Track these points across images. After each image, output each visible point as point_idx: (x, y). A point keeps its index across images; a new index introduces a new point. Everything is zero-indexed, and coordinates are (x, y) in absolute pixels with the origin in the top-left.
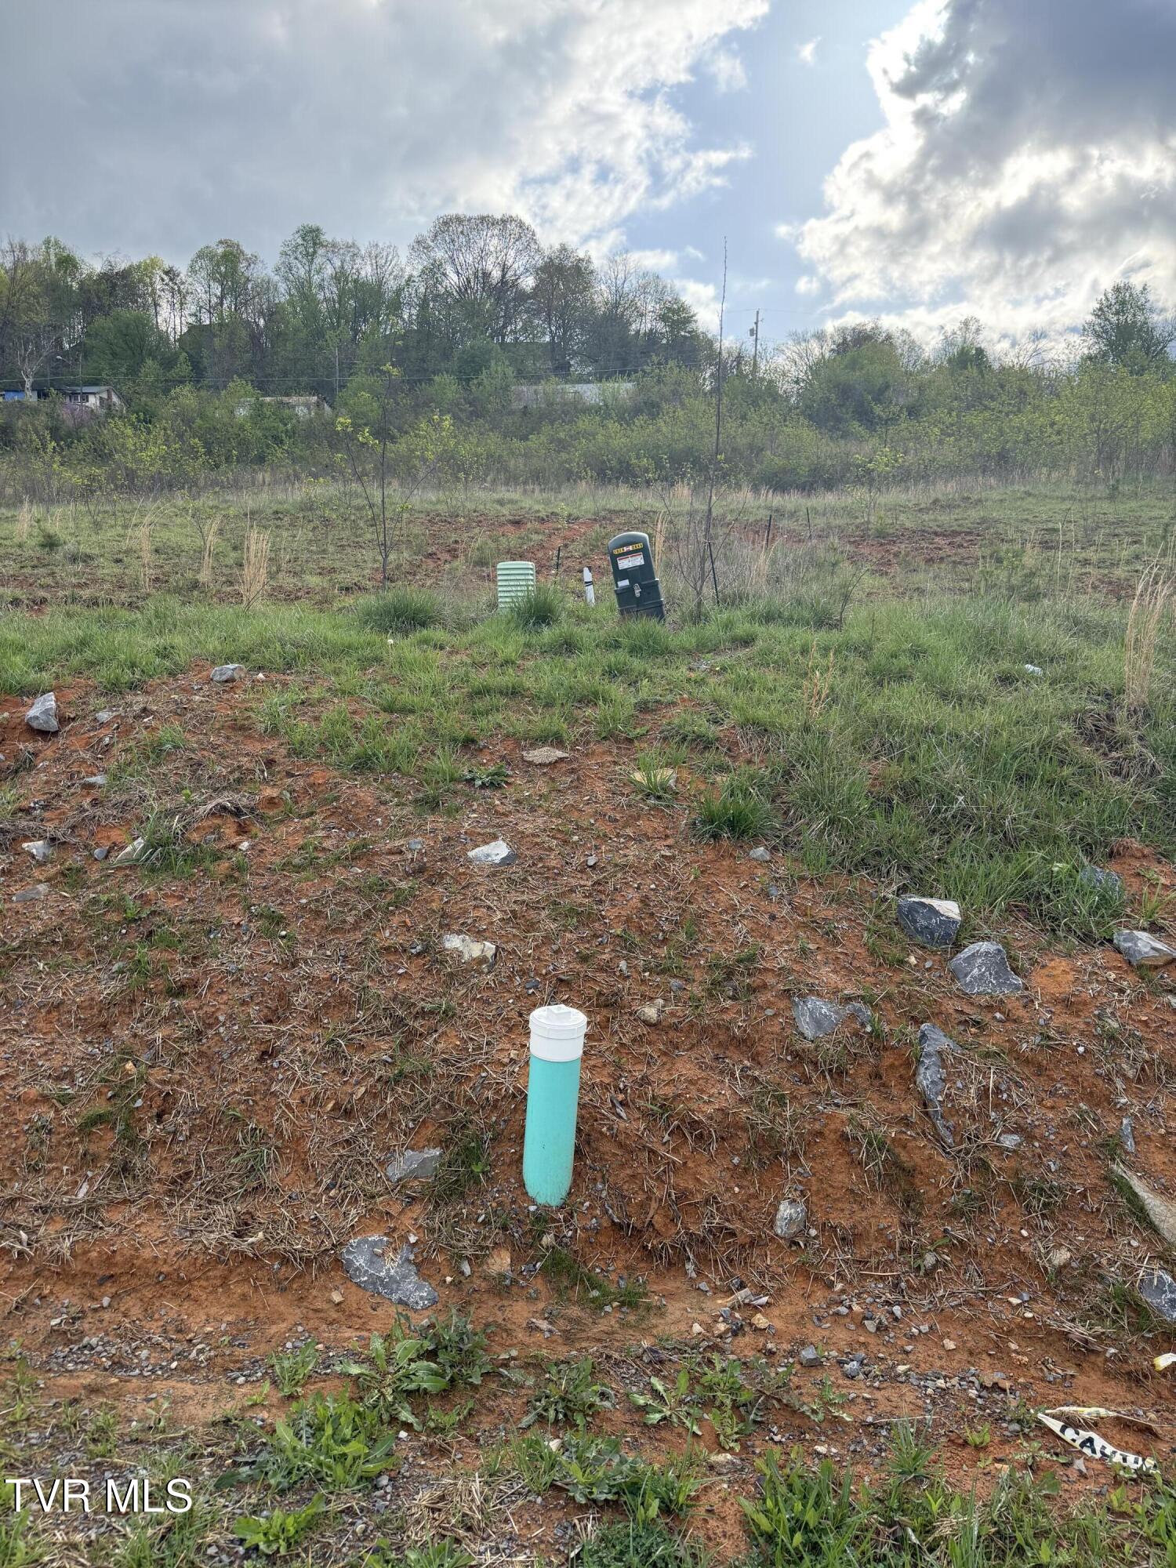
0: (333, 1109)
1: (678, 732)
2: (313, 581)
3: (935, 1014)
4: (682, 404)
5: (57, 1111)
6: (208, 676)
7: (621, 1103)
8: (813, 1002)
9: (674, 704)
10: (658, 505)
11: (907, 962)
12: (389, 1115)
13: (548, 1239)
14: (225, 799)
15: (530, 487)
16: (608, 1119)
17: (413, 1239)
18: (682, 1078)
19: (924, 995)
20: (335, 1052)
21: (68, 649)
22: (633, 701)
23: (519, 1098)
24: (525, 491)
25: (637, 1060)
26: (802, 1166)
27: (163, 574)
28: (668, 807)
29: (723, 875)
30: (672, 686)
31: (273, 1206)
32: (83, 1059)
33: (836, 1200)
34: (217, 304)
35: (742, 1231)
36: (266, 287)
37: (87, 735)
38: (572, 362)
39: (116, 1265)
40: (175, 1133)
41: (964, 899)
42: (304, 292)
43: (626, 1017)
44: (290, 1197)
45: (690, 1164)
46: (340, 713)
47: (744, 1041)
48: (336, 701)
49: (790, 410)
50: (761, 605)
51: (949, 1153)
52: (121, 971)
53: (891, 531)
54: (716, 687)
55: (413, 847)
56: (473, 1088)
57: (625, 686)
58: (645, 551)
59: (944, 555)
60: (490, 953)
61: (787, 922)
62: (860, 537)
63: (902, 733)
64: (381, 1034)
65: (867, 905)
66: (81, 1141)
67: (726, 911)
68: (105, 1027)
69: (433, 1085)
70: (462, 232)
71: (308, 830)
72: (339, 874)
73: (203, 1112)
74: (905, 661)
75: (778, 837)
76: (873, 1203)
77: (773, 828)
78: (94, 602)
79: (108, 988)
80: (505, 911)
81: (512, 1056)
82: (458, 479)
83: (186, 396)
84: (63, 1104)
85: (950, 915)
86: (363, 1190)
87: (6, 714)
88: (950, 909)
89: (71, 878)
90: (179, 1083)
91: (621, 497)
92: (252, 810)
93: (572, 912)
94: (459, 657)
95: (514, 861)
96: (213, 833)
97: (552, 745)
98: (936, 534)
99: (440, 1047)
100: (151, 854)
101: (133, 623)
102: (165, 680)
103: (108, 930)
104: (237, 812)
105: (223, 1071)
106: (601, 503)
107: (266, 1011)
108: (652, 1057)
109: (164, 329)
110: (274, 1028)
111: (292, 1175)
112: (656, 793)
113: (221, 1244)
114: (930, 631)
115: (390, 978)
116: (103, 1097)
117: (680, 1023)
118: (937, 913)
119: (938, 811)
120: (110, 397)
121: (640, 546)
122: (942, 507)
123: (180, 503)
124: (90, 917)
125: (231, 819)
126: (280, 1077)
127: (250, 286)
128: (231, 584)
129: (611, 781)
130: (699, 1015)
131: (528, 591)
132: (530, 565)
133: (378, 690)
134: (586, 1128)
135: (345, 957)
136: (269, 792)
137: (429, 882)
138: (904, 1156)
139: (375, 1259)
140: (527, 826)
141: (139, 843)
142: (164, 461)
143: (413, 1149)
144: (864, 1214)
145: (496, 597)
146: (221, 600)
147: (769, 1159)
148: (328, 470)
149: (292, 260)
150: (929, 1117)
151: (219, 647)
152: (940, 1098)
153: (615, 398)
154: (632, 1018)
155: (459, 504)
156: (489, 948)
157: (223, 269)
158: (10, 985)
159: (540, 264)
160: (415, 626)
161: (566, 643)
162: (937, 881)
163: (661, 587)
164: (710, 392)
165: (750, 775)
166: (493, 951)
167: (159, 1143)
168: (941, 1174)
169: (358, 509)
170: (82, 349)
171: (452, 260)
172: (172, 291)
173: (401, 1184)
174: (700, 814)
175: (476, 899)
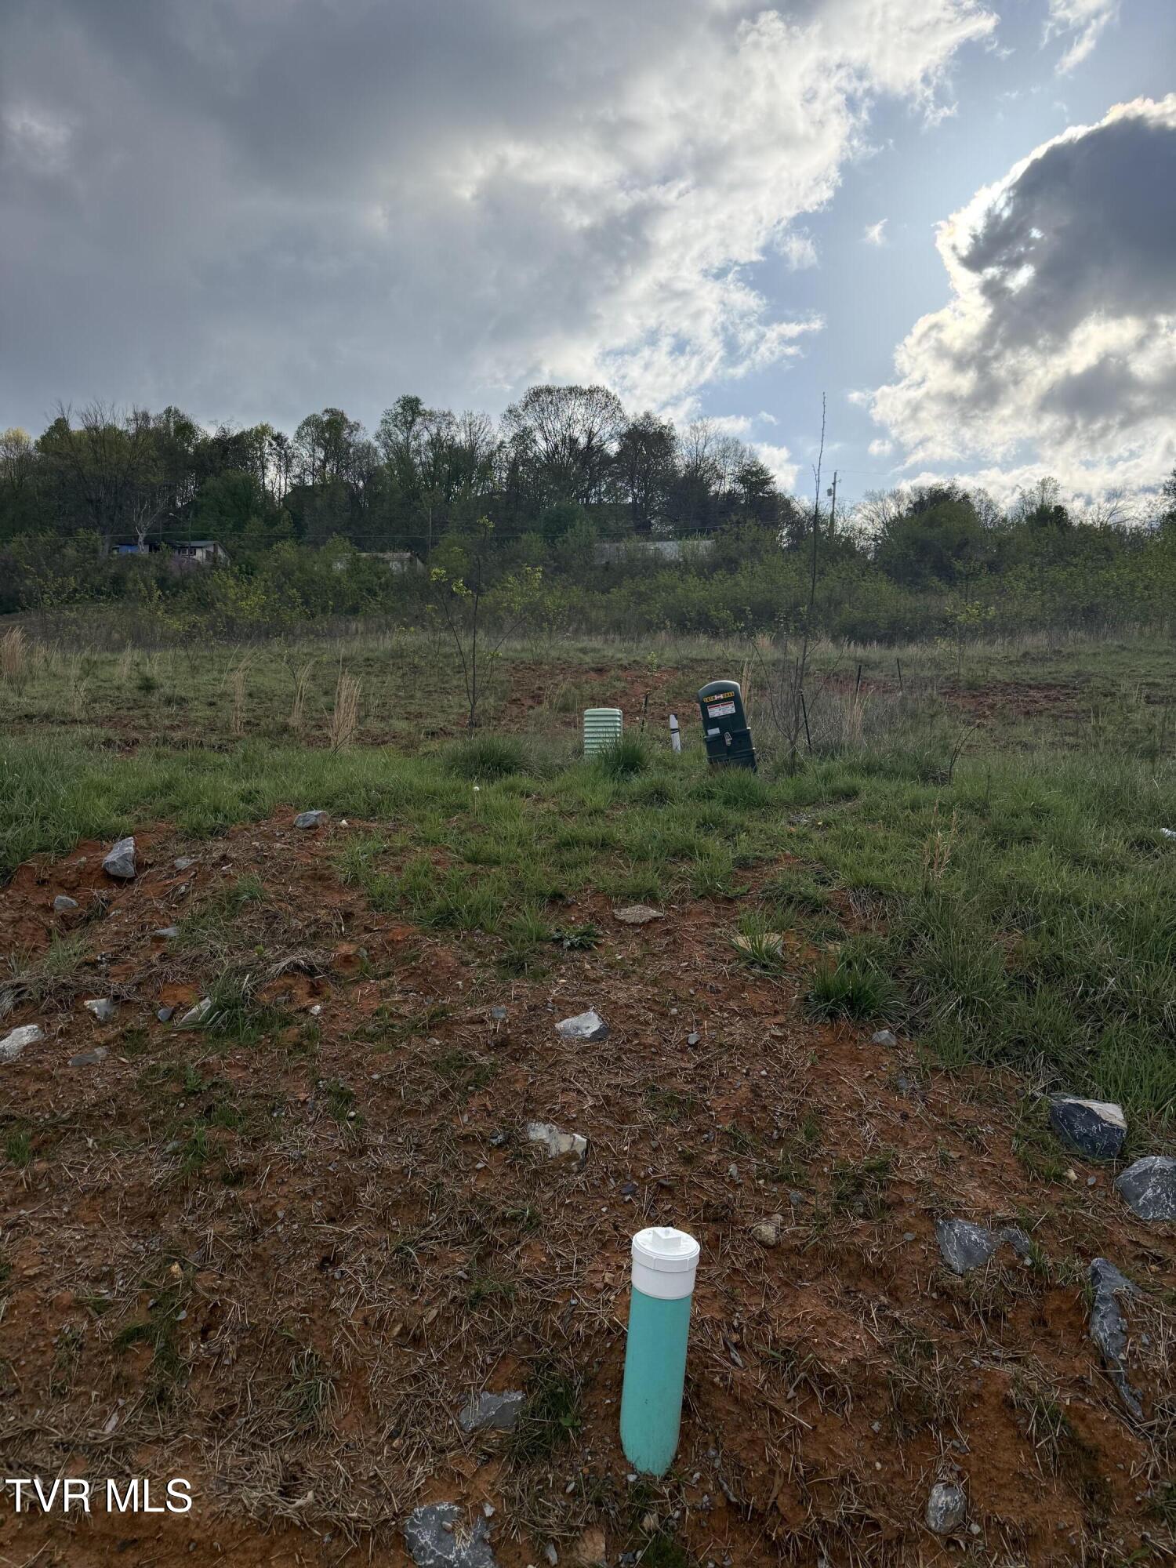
0: (400, 1335)
1: (782, 893)
2: (400, 725)
3: (1106, 1245)
4: (761, 561)
5: (91, 1322)
6: (291, 822)
7: (736, 1345)
8: (961, 1227)
9: (777, 861)
10: (742, 655)
11: (1066, 1177)
12: (464, 1346)
13: (650, 1521)
14: (300, 957)
15: (611, 637)
16: (721, 1365)
17: (489, 1511)
18: (808, 1317)
19: (1090, 1220)
20: (404, 1264)
21: (152, 792)
22: (732, 856)
23: (616, 1334)
24: (606, 640)
25: (753, 1292)
26: (957, 1438)
27: (255, 717)
28: (775, 978)
29: (844, 1061)
30: (774, 842)
31: (326, 1457)
32: (125, 1257)
33: (1000, 1486)
34: (320, 467)
35: (887, 1522)
36: (367, 451)
37: (163, 883)
38: (653, 522)
39: (141, 1526)
40: (220, 1355)
41: (1127, 1102)
42: (401, 456)
43: (739, 1236)
44: (347, 1446)
45: (821, 1429)
46: (423, 864)
47: (880, 1271)
48: (419, 849)
49: (868, 565)
50: (859, 757)
51: (1139, 1430)
52: (175, 1152)
53: (983, 683)
54: (821, 844)
55: (496, 1016)
56: (561, 1318)
57: (722, 839)
58: (736, 700)
59: (1041, 708)
60: (580, 1149)
61: (921, 1122)
62: (953, 688)
63: (1036, 902)
64: (456, 1243)
65: (1013, 1105)
66: (114, 1360)
67: (850, 1107)
68: (153, 1218)
69: (515, 1310)
70: (551, 402)
71: (385, 993)
72: (416, 1046)
73: (254, 1330)
74: (1027, 820)
75: (903, 1018)
76: (1048, 1492)
77: (897, 1007)
78: (184, 744)
79: (159, 1173)
80: (597, 1097)
81: (607, 1280)
82: (542, 629)
83: (287, 551)
84: (99, 1313)
85: (1114, 1121)
86: (432, 1442)
87: (84, 859)
88: (1112, 1113)
89: (131, 1041)
90: (229, 1292)
91: (700, 646)
92: (326, 969)
93: (672, 1101)
94: (545, 805)
95: (605, 1036)
96: (284, 994)
97: (645, 903)
98: (1030, 686)
99: (524, 1262)
100: (218, 1017)
101: (220, 766)
102: (247, 826)
103: (166, 1102)
104: (311, 971)
105: (278, 1280)
106: (684, 652)
107: (329, 1207)
108: (771, 1288)
109: (270, 489)
110: (337, 1229)
111: (351, 1416)
112: (761, 960)
113: (264, 1505)
114: (1050, 789)
115: (466, 1174)
116: (144, 1306)
117: (803, 1245)
118: (1098, 1118)
119: (1086, 993)
120: (216, 550)
121: (731, 694)
122: (1033, 659)
123: (276, 649)
124: (148, 1087)
125: (305, 979)
126: (342, 1290)
127: (351, 451)
128: (320, 727)
129: (710, 945)
130: (825, 1236)
131: (616, 738)
132: (618, 711)
133: (462, 839)
134: (694, 1377)
135: (418, 1145)
136: (346, 948)
137: (512, 1057)
138: (1082, 1432)
139: (443, 1535)
140: (620, 995)
141: (206, 1004)
142: (263, 611)
143: (490, 1391)
144: (1038, 1508)
145: (582, 744)
146: (310, 744)
147: (916, 1427)
148: (419, 620)
149: (391, 427)
150: (1110, 1380)
151: (304, 793)
152: (1122, 1357)
153: (693, 554)
154: (746, 1237)
155: (544, 652)
156: (582, 1143)
157: (327, 435)
158: (54, 1164)
159: (624, 430)
160: (501, 772)
161: (657, 793)
162: (1093, 1078)
163: (752, 735)
164: (788, 549)
165: (867, 945)
166: (584, 1146)
167: (201, 1366)
168: (1132, 1458)
169: (446, 656)
170: (192, 506)
171: (541, 427)
172: (279, 455)
173: (477, 1435)
174: (813, 987)
175: (564, 1080)
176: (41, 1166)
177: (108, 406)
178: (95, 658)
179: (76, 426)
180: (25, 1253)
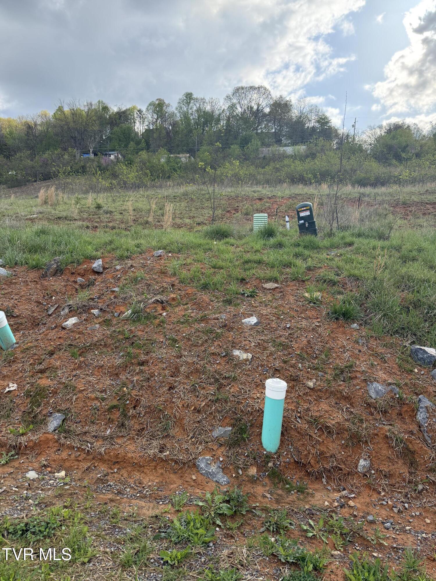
0: (194, 410)
1: (322, 279)
2: (187, 221)
3: (425, 392)
4: (325, 154)
5: (101, 403)
6: (153, 254)
7: (299, 417)
8: (375, 384)
9: (321, 268)
10: (315, 192)
11: (414, 371)
12: (213, 413)
13: (270, 464)
14: (158, 297)
15: (265, 186)
16: (294, 422)
17: (221, 459)
18: (323, 410)
19: (420, 384)
20: (195, 389)
21: (106, 244)
22: (305, 266)
23: (261, 411)
24: (263, 187)
25: (305, 402)
26: (369, 446)
27: (136, 218)
28: (318, 307)
29: (340, 334)
30: (320, 261)
31: (172, 442)
32: (109, 385)
33: (383, 460)
34: (155, 121)
35: (345, 469)
36: (173, 115)
37: (112, 274)
38: (283, 139)
39: (119, 458)
40: (139, 414)
42: (186, 117)
43: (301, 385)
44: (178, 440)
45: (325, 442)
46: (197, 268)
47: (347, 398)
48: (196, 264)
49: (368, 155)
50: (356, 231)
51: (429, 446)
52: (123, 356)
53: (409, 202)
54: (338, 261)
55: (222, 317)
56: (244, 406)
57: (302, 260)
58: (311, 210)
59: (430, 212)
61: (365, 353)
62: (396, 205)
63: (414, 282)
64: (210, 384)
65: (398, 348)
66: (108, 414)
67: (341, 348)
68: (117, 375)
69: (229, 404)
70: (243, 93)
71: (186, 310)
72: (196, 326)
73: (149, 407)
74: (415, 253)
75: (362, 320)
76: (397, 463)
77: (360, 317)
78: (113, 228)
79: (118, 361)
80: (255, 343)
81: (258, 396)
82: (239, 183)
83: (144, 155)
84: (103, 401)
85: (432, 354)
86: (204, 440)
87: (86, 266)
88: (432, 351)
89: (107, 323)
90: (141, 396)
91: (300, 189)
92: (167, 302)
93: (281, 344)
94: (239, 249)
95: (259, 324)
96: (154, 309)
97: (273, 282)
98: (427, 203)
99: (232, 390)
100: (134, 316)
101: (127, 235)
102: (138, 255)
103: (119, 341)
104: (162, 302)
105: (156, 393)
106: (293, 191)
107: (171, 372)
108: (311, 401)
109: (137, 131)
110: (174, 379)
111: (179, 432)
112: (314, 301)
113: (154, 454)
114: (425, 242)
115: (214, 364)
116: (116, 399)
117: (322, 389)
118: (427, 353)
119: (428, 313)
120: (118, 155)
121: (308, 208)
122: (429, 193)
123: (142, 193)
124: (113, 336)
125: (160, 305)
126: (176, 396)
127: (167, 115)
128: (159, 222)
129: (296, 296)
130: (330, 386)
131: (265, 224)
132: (266, 215)
133: (210, 260)
134: (285, 425)
135: (198, 355)
136: (172, 296)
137: (228, 330)
138: (410, 446)
139: (208, 465)
140: (264, 311)
141: (130, 312)
142: (136, 178)
143: (221, 427)
144: (393, 467)
145: (253, 227)
146: (156, 228)
147: (356, 443)
148: (193, 181)
149: (182, 105)
150: (422, 432)
151: (156, 245)
152: (426, 425)
153: (298, 152)
154: (303, 386)
155: (239, 193)
156: (250, 356)
157: (158, 109)
158: (86, 358)
159: (272, 103)
160: (223, 237)
161: (279, 244)
162: (427, 340)
163: (316, 223)
164: (336, 149)
165: (351, 296)
166: (251, 357)
167: (134, 417)
168: (426, 454)
169: (203, 195)
170: (109, 139)
171: (239, 103)
172: (140, 117)
173: (217, 439)
174: (331, 310)
175: (245, 337)
176: (82, 359)
177: (77, 101)
178: (79, 196)
179: (66, 109)
180: (79, 383)
